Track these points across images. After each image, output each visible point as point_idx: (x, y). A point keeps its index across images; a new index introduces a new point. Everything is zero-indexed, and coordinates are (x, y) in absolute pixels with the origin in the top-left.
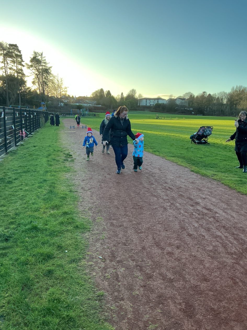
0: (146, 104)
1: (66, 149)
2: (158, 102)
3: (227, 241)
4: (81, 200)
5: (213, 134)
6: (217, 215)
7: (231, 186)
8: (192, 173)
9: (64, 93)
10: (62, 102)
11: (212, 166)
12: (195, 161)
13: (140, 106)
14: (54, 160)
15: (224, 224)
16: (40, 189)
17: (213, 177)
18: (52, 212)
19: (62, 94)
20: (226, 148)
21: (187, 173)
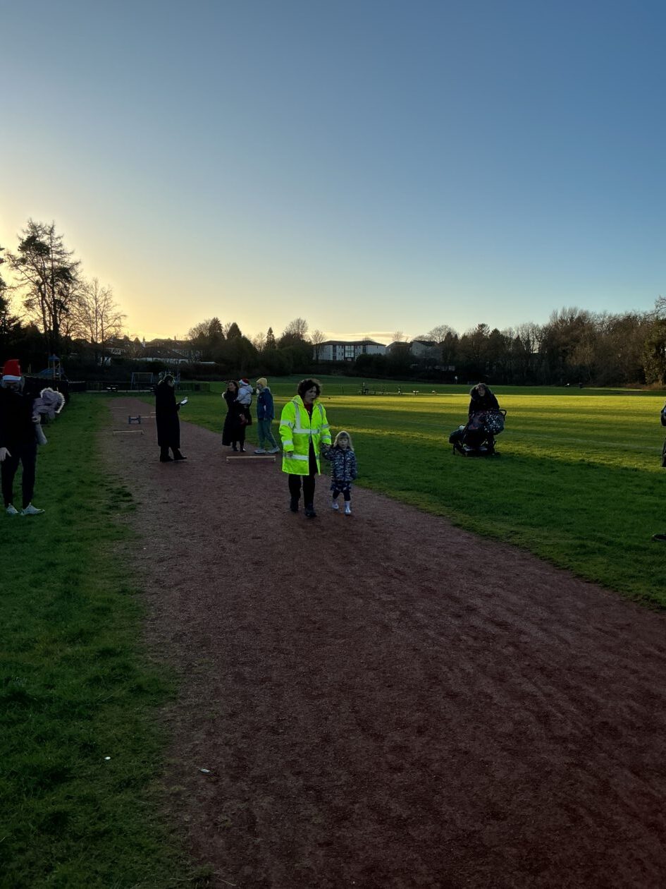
0: (335, 357)
1: (114, 477)
2: (364, 350)
3: (550, 708)
4: (153, 615)
5: (508, 430)
6: (524, 638)
7: (559, 561)
8: (457, 530)
9: (112, 330)
10: (109, 354)
11: (507, 512)
12: (463, 499)
13: (320, 362)
14: (80, 507)
15: (542, 661)
16: (36, 587)
17: (510, 540)
18: (69, 650)
19: (108, 334)
20: (543, 465)
21: (443, 531)
